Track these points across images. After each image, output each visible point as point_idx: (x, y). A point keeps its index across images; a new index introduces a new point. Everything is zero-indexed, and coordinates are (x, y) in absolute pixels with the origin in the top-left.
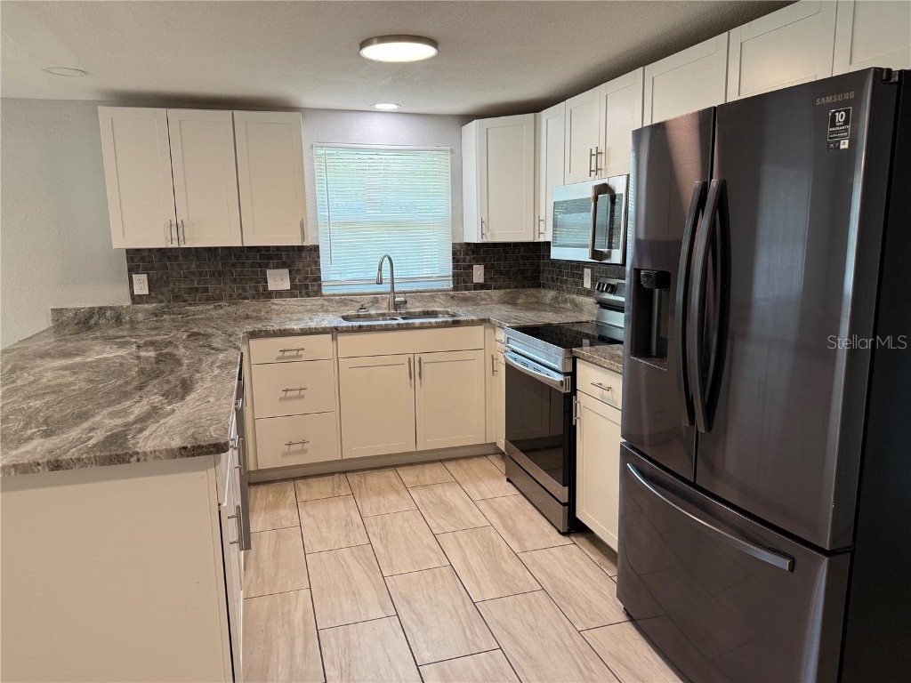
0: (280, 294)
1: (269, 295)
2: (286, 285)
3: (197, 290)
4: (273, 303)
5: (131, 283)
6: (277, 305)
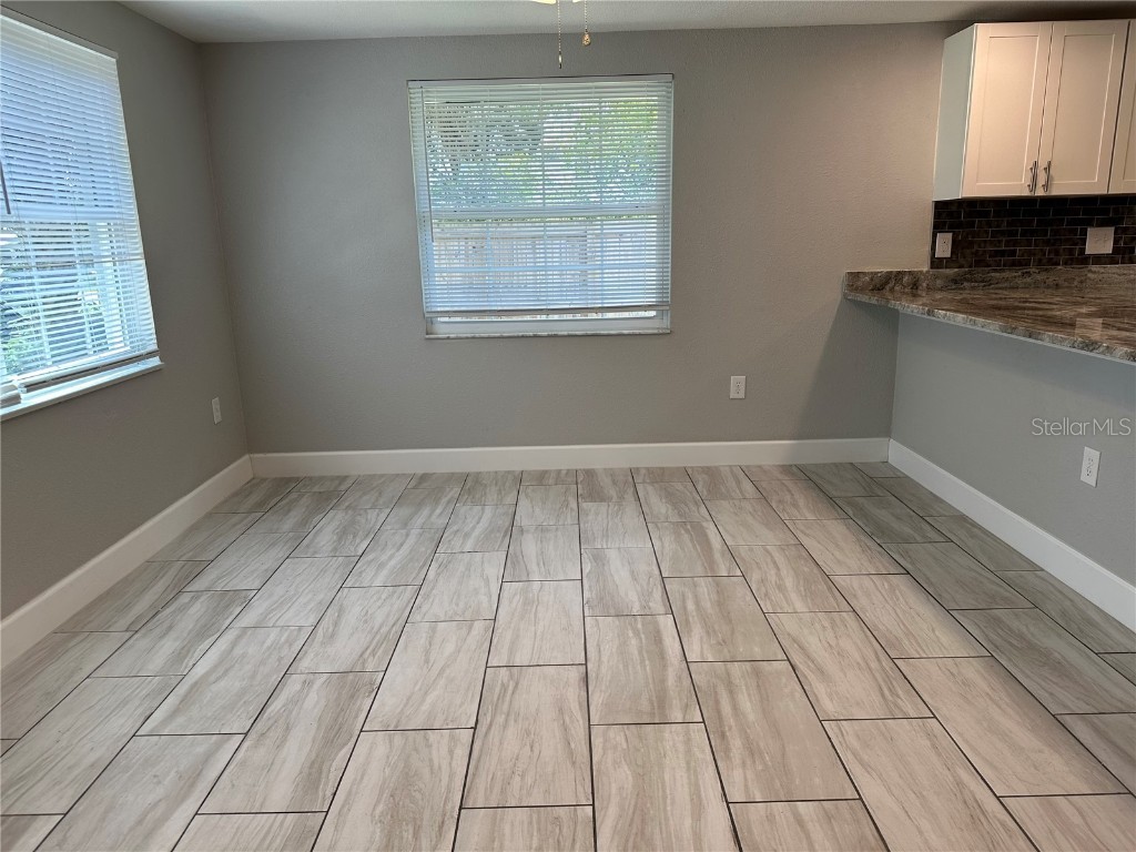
0: (1099, 259)
1: (1085, 260)
2: (1107, 248)
3: (1002, 253)
4: (1090, 271)
5: (934, 242)
6: (1095, 272)
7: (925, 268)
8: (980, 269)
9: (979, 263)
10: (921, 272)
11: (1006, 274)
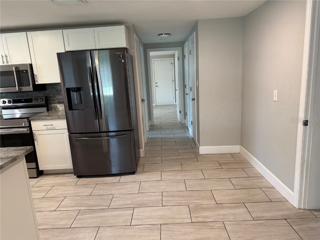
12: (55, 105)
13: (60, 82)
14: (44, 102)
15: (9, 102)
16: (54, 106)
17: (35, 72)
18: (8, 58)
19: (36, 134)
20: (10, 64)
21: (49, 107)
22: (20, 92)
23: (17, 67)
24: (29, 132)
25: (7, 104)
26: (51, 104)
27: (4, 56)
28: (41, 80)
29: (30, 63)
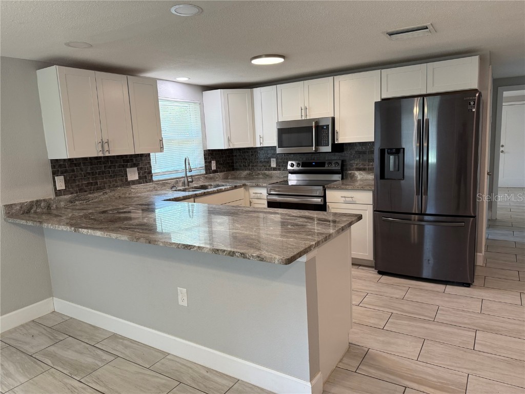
0: (134, 182)
1: (129, 183)
2: (136, 177)
3: (91, 184)
4: (132, 188)
5: (54, 182)
6: (134, 189)
7: (52, 196)
8: (82, 194)
9: (81, 190)
10: (51, 199)
11: (96, 195)
12: (353, 172)
13: (373, 141)
14: (338, 168)
15: (298, 165)
16: (351, 173)
17: (337, 128)
18: (308, 110)
19: (330, 208)
20: (308, 118)
21: (344, 174)
22: (316, 153)
23: (317, 121)
24: (322, 203)
25: (295, 168)
26: (346, 170)
27: (303, 108)
28: (342, 139)
29: (333, 116)
